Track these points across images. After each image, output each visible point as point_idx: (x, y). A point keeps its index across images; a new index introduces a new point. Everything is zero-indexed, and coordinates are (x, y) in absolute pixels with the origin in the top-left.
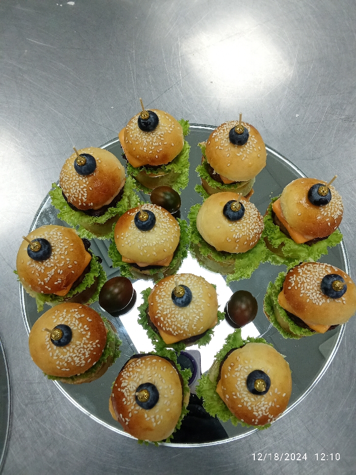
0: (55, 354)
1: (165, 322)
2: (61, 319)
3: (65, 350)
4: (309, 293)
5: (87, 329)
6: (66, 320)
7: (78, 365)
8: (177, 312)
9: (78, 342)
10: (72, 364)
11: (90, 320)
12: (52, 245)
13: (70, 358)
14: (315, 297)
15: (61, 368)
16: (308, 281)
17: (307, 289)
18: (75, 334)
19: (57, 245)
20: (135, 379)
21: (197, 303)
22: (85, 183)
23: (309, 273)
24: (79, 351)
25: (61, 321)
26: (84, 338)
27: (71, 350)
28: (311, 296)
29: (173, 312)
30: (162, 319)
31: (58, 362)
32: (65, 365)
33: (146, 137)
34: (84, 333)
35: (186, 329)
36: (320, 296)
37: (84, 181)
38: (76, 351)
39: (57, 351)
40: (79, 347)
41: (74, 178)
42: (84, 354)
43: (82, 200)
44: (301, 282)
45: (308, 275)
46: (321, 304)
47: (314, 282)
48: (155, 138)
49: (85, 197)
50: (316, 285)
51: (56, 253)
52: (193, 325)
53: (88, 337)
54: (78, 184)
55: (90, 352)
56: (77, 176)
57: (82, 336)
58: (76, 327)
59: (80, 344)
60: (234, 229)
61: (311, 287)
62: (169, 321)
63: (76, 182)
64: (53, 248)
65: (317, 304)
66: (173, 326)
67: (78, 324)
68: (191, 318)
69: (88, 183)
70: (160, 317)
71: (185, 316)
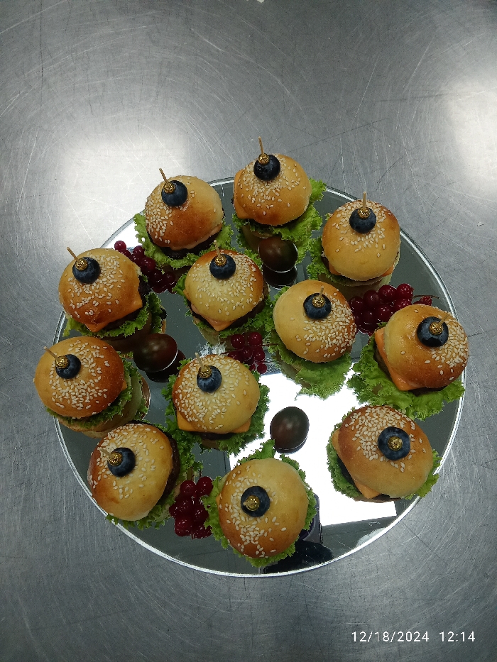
0: (54, 384)
1: (182, 402)
2: (77, 350)
3: (66, 384)
4: (364, 440)
5: (99, 372)
6: (81, 353)
7: (74, 406)
8: (198, 395)
9: (82, 382)
10: (69, 402)
11: (107, 365)
12: (102, 272)
13: (67, 394)
14: (369, 448)
15: (56, 402)
16: (370, 425)
17: (363, 435)
18: (84, 372)
19: (106, 274)
20: (117, 442)
21: (223, 395)
22: (168, 215)
23: (377, 417)
24: (80, 391)
25: (75, 352)
26: (91, 380)
27: (72, 387)
28: (364, 444)
29: (194, 393)
30: (181, 396)
31: (54, 394)
32: (61, 399)
33: (259, 185)
34: (94, 375)
35: (201, 419)
36: (375, 449)
37: (167, 212)
38: (76, 390)
39: (58, 382)
40: (82, 387)
41: (158, 206)
42: (84, 397)
43: (159, 233)
44: (361, 424)
45: (373, 419)
46: (371, 458)
47: (375, 429)
48: (269, 190)
49: (164, 231)
50: (377, 433)
51: (101, 282)
52: (211, 418)
53: (96, 381)
54: (159, 214)
55: (92, 398)
56: (162, 204)
57: (90, 377)
58: (88, 365)
59: (84, 385)
60: (308, 328)
61: (370, 434)
62: (187, 401)
63: (159, 210)
64: (101, 275)
65: (367, 456)
66: (189, 409)
67: (92, 363)
68: (210, 408)
69: (170, 215)
70: (179, 393)
71: (204, 403)
